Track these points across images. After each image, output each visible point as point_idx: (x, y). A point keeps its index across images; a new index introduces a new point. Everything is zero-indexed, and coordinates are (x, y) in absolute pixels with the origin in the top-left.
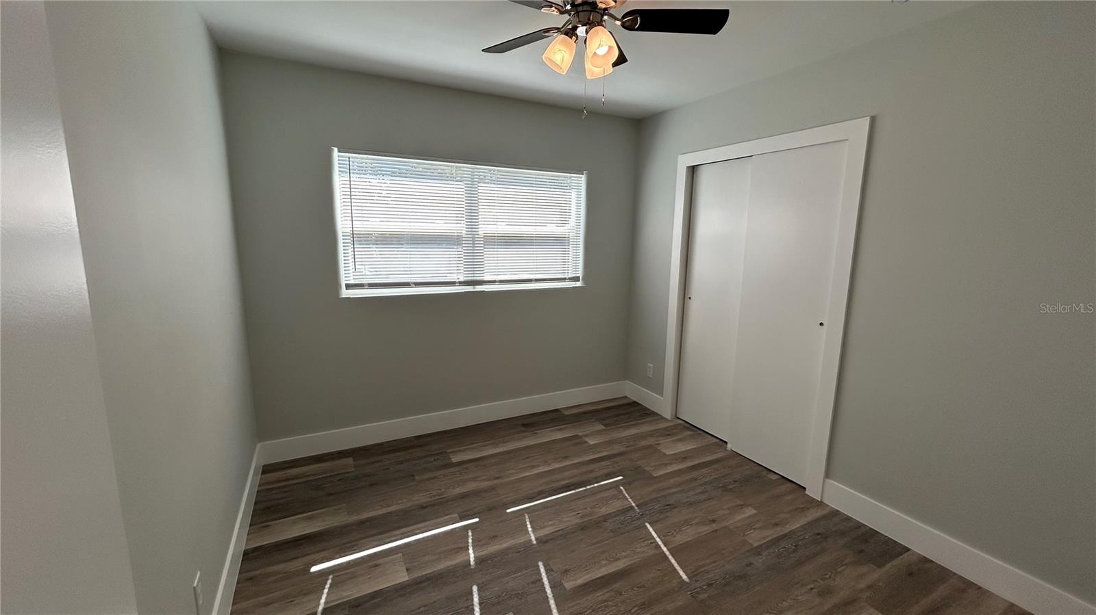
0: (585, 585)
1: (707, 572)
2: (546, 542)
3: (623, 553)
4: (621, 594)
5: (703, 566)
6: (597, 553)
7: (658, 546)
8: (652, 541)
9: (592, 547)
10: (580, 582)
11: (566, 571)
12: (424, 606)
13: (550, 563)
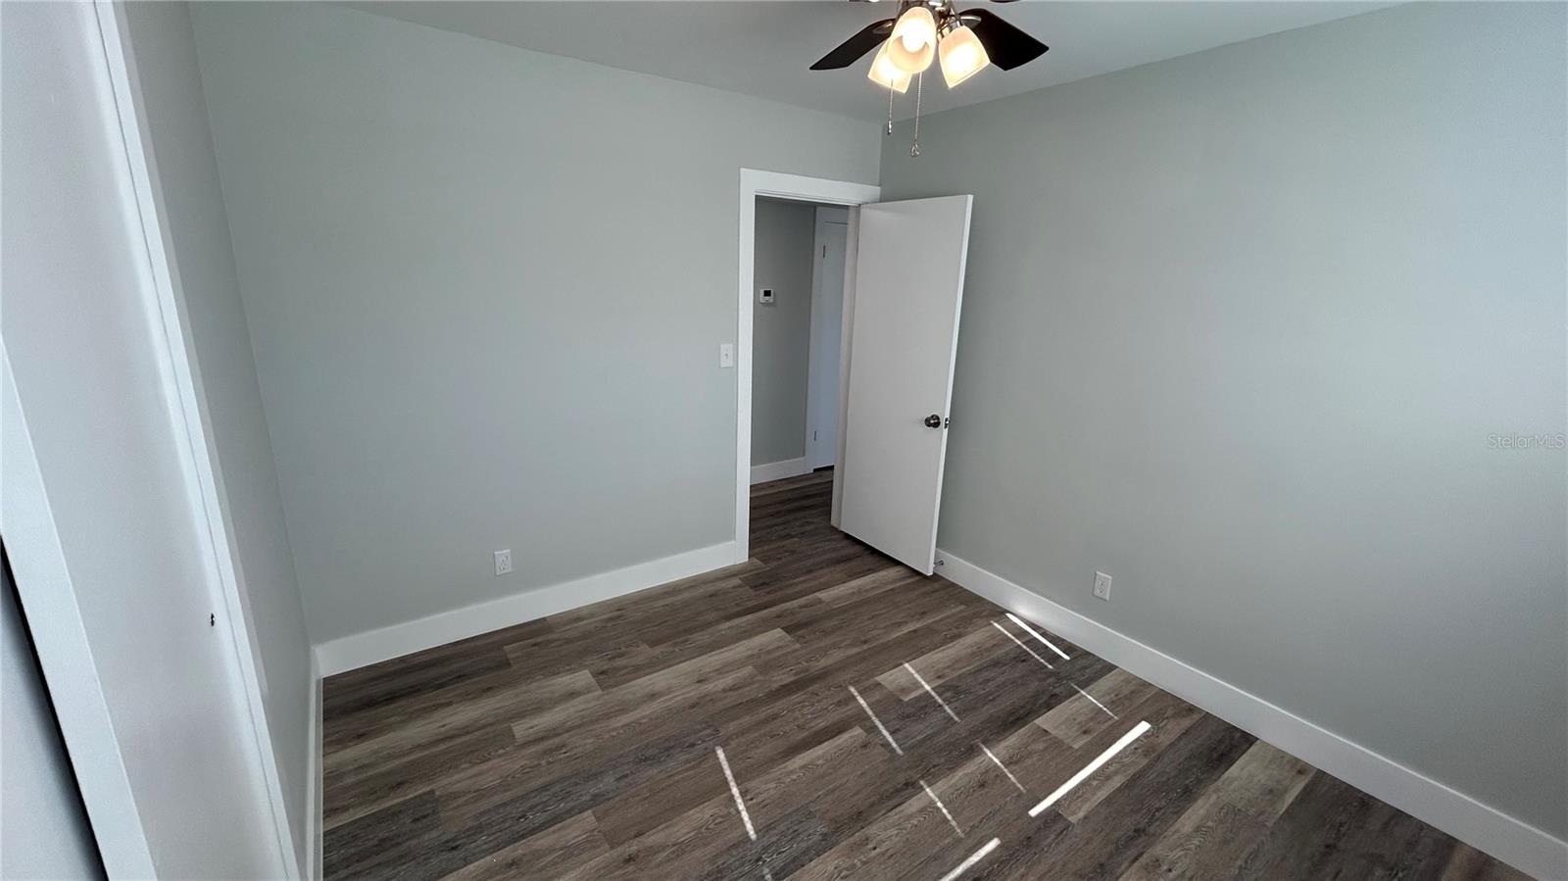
0: (840, 733)
1: (688, 761)
2: (907, 785)
3: (794, 777)
4: (798, 726)
5: (693, 768)
6: (830, 774)
7: (743, 794)
8: (750, 803)
9: (838, 783)
10: (846, 736)
11: (865, 746)
12: (990, 700)
13: (889, 755)
